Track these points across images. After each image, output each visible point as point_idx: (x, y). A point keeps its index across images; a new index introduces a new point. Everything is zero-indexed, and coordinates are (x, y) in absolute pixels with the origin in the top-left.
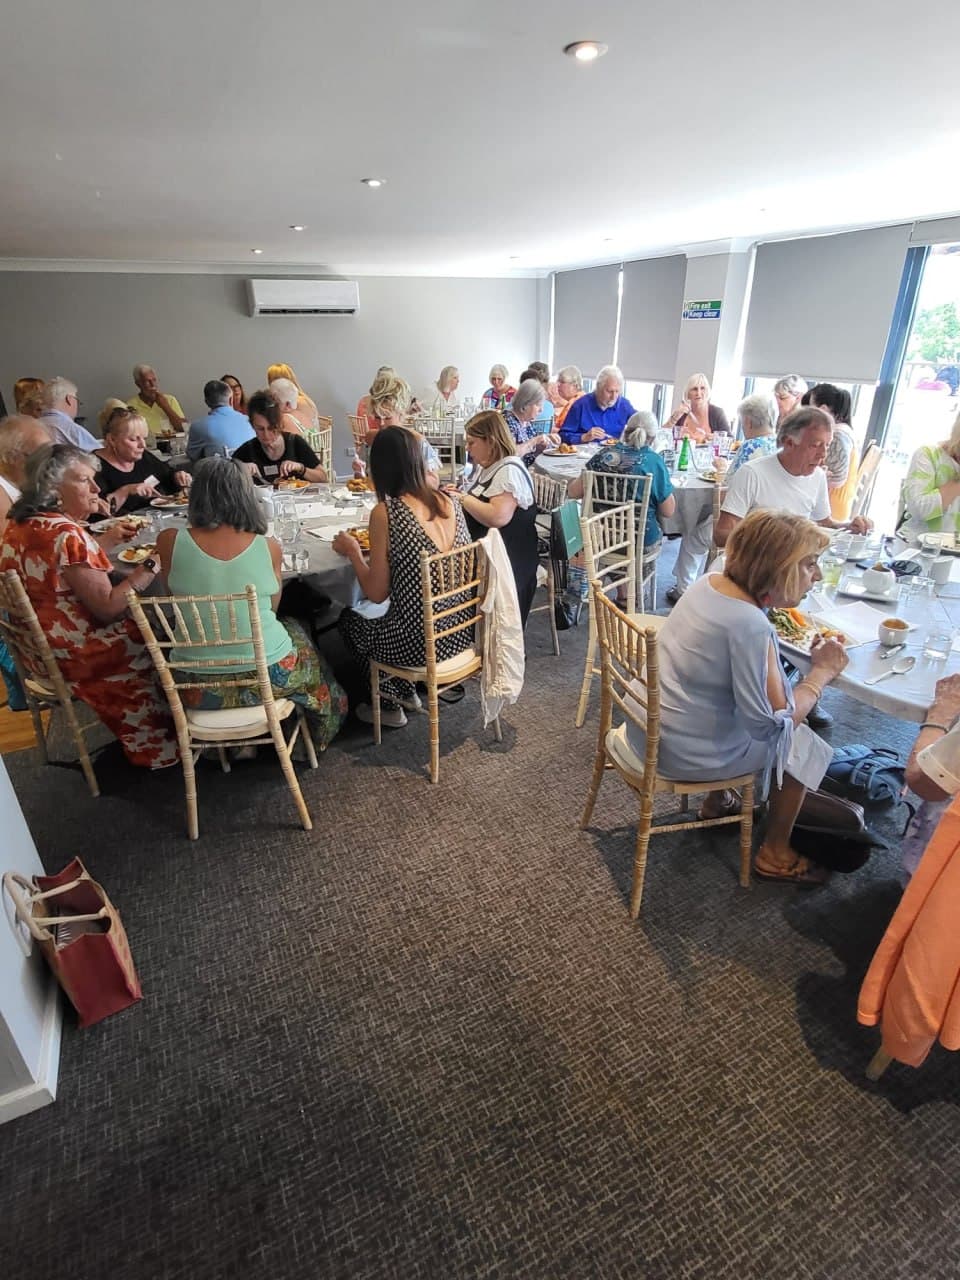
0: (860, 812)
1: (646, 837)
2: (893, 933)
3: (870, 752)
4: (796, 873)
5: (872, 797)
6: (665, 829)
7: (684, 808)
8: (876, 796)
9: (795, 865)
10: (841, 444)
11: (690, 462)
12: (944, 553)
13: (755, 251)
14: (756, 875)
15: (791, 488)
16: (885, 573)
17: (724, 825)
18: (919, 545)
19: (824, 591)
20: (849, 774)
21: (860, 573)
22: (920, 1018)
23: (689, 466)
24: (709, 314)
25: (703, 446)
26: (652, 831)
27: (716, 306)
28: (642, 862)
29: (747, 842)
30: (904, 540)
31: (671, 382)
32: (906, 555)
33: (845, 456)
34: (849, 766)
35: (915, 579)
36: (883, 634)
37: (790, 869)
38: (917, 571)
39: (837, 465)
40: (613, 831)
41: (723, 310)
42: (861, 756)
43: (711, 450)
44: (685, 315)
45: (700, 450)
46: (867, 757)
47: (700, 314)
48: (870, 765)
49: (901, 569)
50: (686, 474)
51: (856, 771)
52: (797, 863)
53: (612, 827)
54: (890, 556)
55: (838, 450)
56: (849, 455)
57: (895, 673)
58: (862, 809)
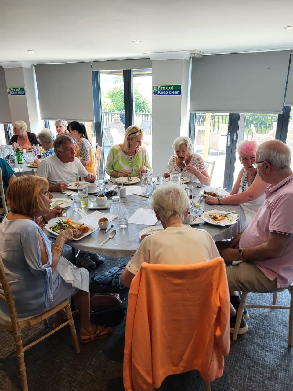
0: (118, 297)
1: (22, 354)
2: (126, 351)
3: (119, 268)
4: (98, 334)
5: (121, 288)
6: (31, 345)
7: (46, 327)
8: (122, 287)
9: (96, 331)
10: (85, 146)
11: (23, 159)
12: (125, 185)
13: (34, 68)
14: (83, 344)
15: (65, 168)
16: (102, 198)
17: (60, 329)
18: (116, 183)
19: (83, 209)
20: (111, 281)
21: (95, 198)
22: (145, 381)
23: (23, 161)
24: (20, 93)
25: (30, 150)
26: (24, 350)
27: (22, 90)
28: (23, 368)
29: (74, 332)
30: (111, 182)
31: (11, 123)
32: (112, 188)
33: (87, 151)
34: (111, 278)
35: (114, 197)
36: (100, 225)
37: (94, 334)
38: (116, 194)
39: (85, 154)
40: (10, 356)
41: (26, 91)
42: (115, 272)
43: (33, 152)
44: (9, 93)
45: (28, 154)
46: (118, 271)
47: (16, 93)
48: (118, 275)
49: (110, 194)
50: (22, 165)
51: (114, 279)
52: (97, 329)
53: (9, 354)
54: (107, 189)
55: (84, 148)
56: (88, 150)
57: (110, 238)
58: (118, 295)
